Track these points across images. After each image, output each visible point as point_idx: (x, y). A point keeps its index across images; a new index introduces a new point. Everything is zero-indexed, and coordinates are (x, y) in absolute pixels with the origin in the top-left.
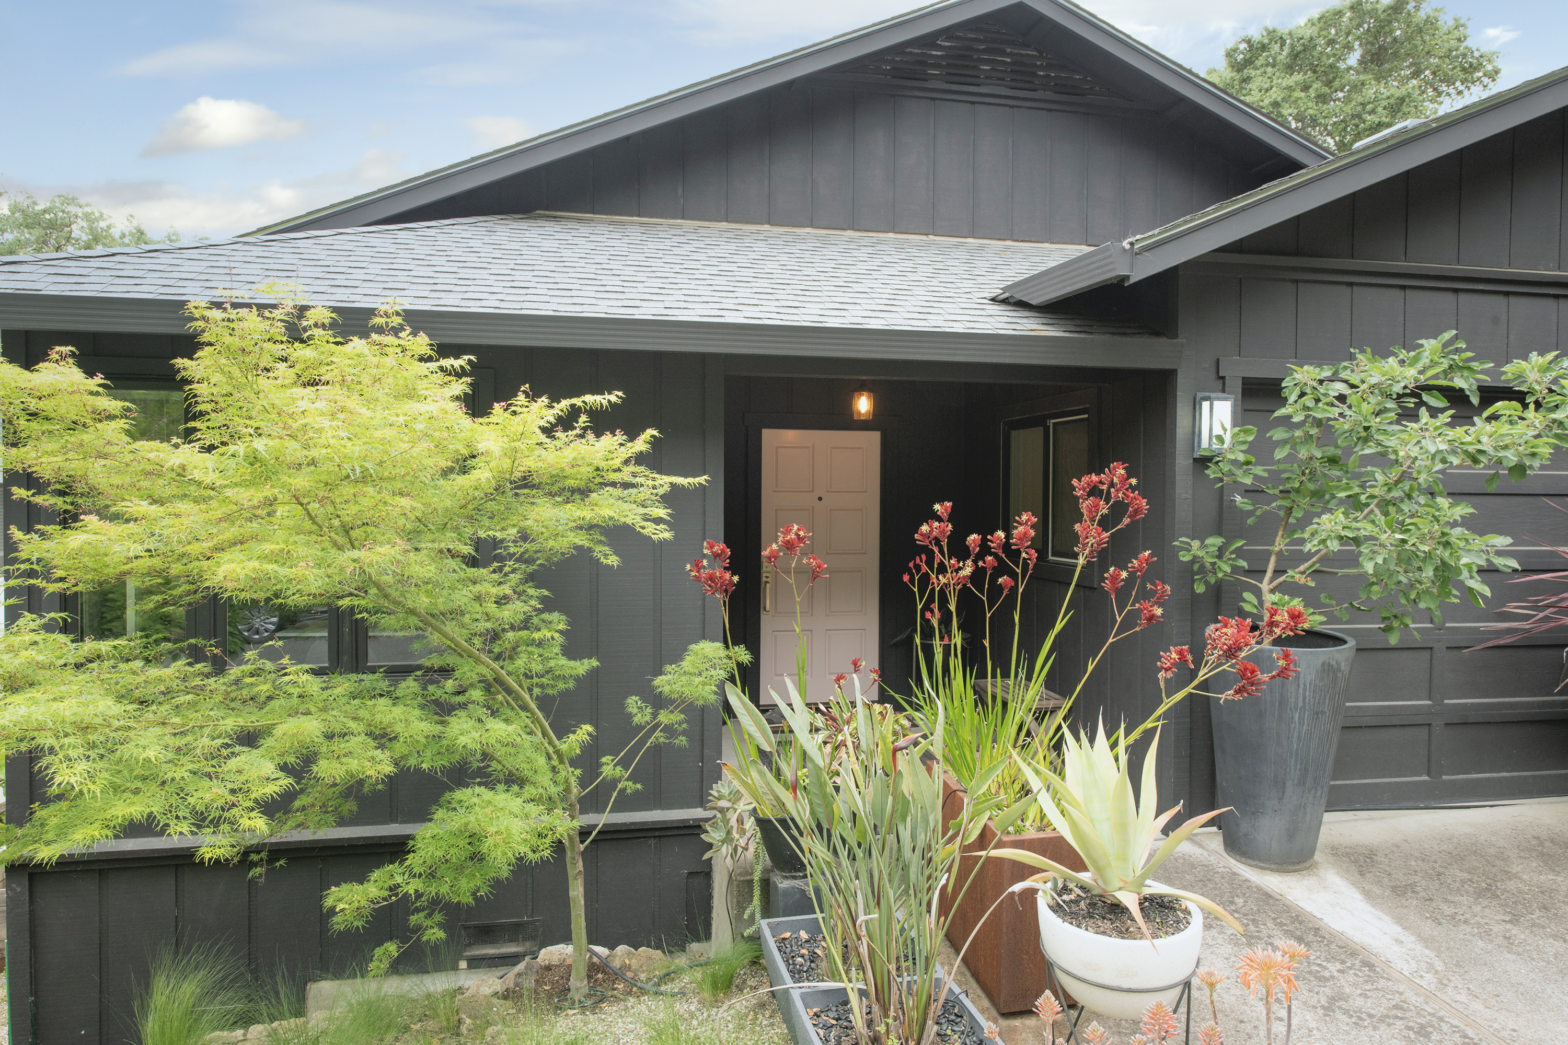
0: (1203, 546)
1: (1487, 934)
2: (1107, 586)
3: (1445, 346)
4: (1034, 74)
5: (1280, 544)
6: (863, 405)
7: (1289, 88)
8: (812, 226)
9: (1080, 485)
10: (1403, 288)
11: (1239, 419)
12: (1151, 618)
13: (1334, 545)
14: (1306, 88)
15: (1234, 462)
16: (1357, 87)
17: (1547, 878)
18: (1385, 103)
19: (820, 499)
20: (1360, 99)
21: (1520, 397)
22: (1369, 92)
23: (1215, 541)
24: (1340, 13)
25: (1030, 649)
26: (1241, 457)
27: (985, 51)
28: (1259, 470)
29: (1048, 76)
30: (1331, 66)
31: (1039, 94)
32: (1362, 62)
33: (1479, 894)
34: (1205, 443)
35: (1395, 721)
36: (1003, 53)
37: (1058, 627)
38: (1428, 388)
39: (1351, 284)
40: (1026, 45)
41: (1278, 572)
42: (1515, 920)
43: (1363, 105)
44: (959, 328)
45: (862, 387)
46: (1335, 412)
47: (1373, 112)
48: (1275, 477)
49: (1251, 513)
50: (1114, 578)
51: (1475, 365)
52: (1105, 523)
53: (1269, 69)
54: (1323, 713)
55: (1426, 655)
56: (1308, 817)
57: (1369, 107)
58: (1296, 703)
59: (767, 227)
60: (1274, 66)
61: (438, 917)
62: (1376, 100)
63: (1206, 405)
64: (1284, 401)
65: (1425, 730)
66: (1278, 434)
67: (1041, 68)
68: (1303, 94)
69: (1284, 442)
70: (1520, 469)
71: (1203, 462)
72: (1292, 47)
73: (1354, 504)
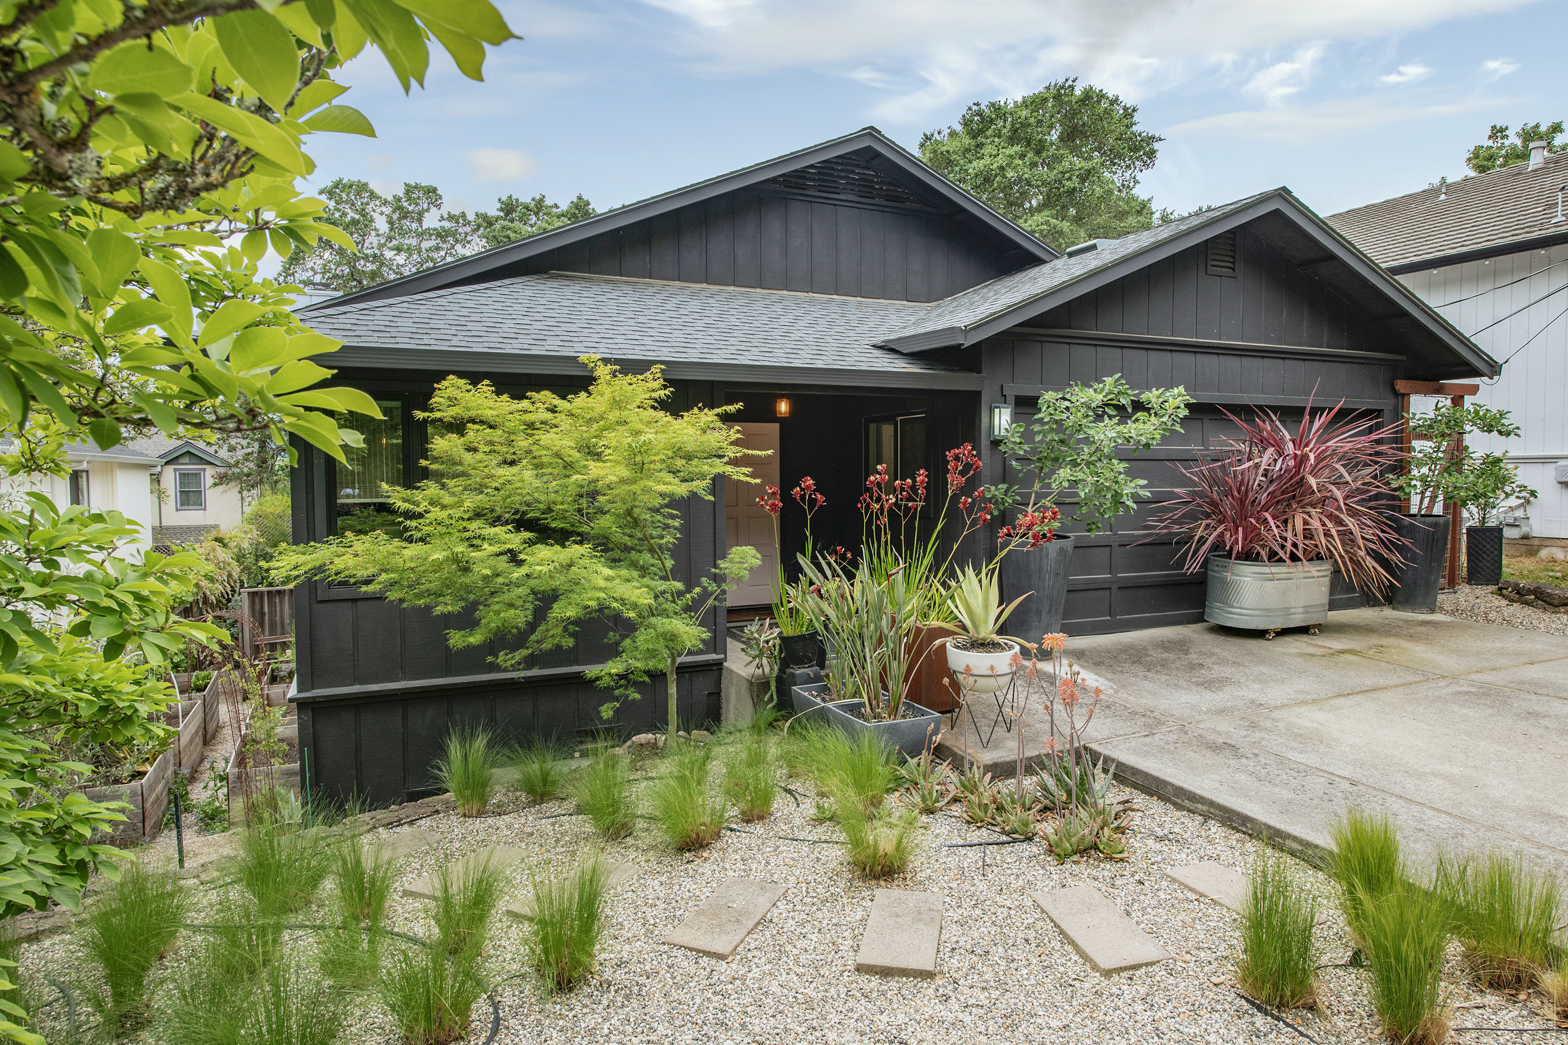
0: (997, 489)
1: (1137, 676)
2: (961, 506)
3: (1116, 381)
4: (873, 188)
5: (1037, 486)
6: (783, 407)
7: (1011, 156)
8: (734, 285)
9: (949, 455)
10: (1096, 345)
11: (1015, 418)
12: (985, 520)
13: (1066, 484)
14: (1022, 156)
15: (1015, 443)
16: (1058, 159)
17: (1165, 655)
18: (1077, 173)
20: (1061, 169)
21: (1148, 410)
22: (1066, 164)
23: (1003, 486)
24: (1045, 100)
25: (925, 540)
26: (1018, 440)
28: (1026, 447)
29: (881, 189)
30: (1040, 141)
31: (877, 201)
32: (1061, 138)
33: (1134, 663)
34: (996, 433)
35: (1093, 586)
37: (939, 527)
38: (1108, 405)
39: (1069, 344)
40: (869, 169)
41: (1035, 504)
42: (1149, 670)
43: (1063, 173)
45: (782, 396)
46: (1064, 416)
47: (1070, 179)
48: (1034, 451)
49: (1021, 471)
50: (966, 501)
51: (1129, 392)
52: (962, 473)
53: (996, 139)
54: (1060, 574)
55: (1108, 549)
57: (1067, 175)
58: (1047, 569)
59: (705, 285)
60: (999, 137)
61: (632, 689)
62: (1072, 170)
63: (997, 411)
64: (1040, 410)
65: (1108, 592)
66: (1037, 428)
67: (877, 183)
68: (1021, 162)
69: (1040, 432)
70: (1147, 445)
71: (996, 443)
72: (1013, 125)
73: (1074, 464)
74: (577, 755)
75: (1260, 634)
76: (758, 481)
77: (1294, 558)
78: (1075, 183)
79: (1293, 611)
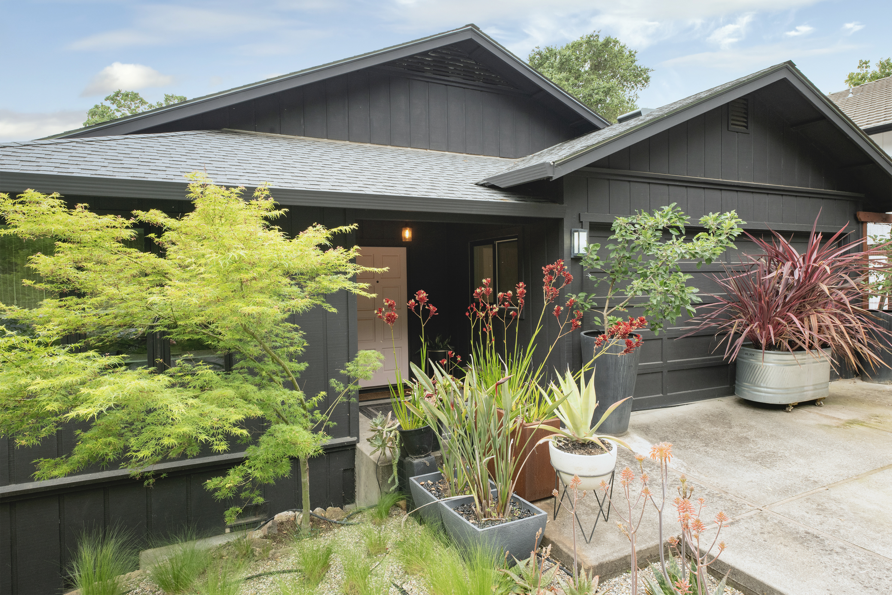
0: (578, 297)
1: (698, 451)
2: (555, 313)
3: (673, 208)
4: (474, 72)
5: (610, 295)
6: (407, 234)
7: (560, 79)
8: (370, 143)
9: (545, 269)
10: (649, 183)
11: (591, 239)
12: (577, 326)
13: (640, 293)
14: (567, 80)
15: (592, 259)
16: (588, 81)
17: (714, 429)
19: (378, 282)
20: (592, 87)
21: (707, 231)
22: (595, 84)
23: (582, 295)
24: (581, 45)
26: (595, 257)
27: (451, 60)
28: (601, 263)
29: (480, 74)
30: (578, 70)
31: (476, 83)
32: (591, 69)
33: (692, 437)
34: (576, 251)
35: (651, 371)
36: (460, 61)
37: (537, 332)
38: (671, 227)
39: (629, 181)
40: (471, 59)
41: (609, 308)
42: (707, 445)
43: (593, 90)
44: (470, 198)
45: (407, 225)
46: (634, 237)
47: (597, 94)
48: (607, 266)
49: (596, 282)
50: (559, 309)
51: (684, 217)
52: (556, 285)
53: (550, 69)
54: (632, 366)
55: (660, 341)
56: (626, 412)
57: (596, 91)
58: (622, 363)
59: (347, 142)
60: (552, 68)
61: (257, 492)
62: (598, 88)
63: (576, 234)
64: (614, 232)
65: (660, 374)
66: (611, 247)
67: (477, 70)
68: (566, 83)
69: (613, 250)
70: (710, 260)
71: (577, 259)
72: (561, 59)
73: (645, 276)
74: (228, 530)
75: (781, 408)
76: (374, 295)
77: (811, 347)
78: (601, 96)
79: (806, 388)
